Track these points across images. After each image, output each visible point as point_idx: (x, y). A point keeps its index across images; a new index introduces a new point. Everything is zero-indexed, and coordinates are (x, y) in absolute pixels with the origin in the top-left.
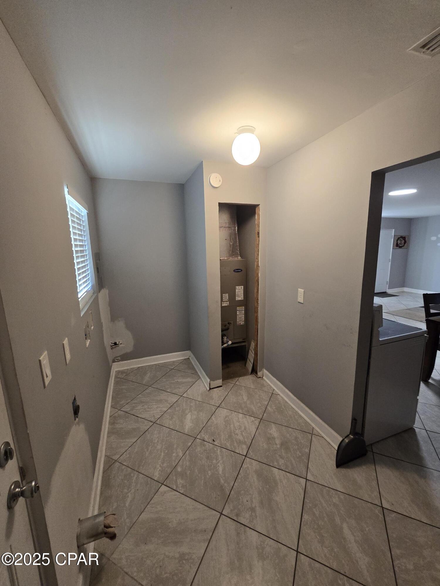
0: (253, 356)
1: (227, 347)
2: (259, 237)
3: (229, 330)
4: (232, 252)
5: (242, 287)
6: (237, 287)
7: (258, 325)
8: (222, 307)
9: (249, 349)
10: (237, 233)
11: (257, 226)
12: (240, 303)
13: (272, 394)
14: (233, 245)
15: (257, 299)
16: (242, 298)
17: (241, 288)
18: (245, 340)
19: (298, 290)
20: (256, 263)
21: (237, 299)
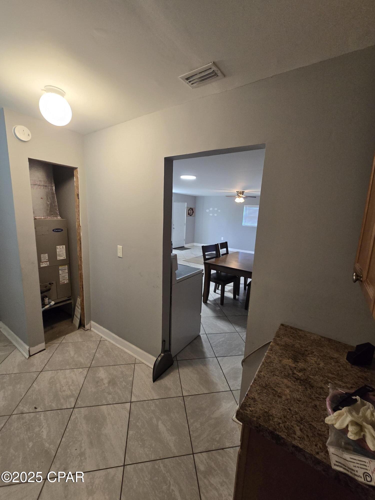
0: (80, 311)
1: (48, 309)
2: (79, 198)
3: (51, 291)
4: (51, 211)
5: (64, 246)
6: (58, 247)
7: (83, 282)
8: (40, 269)
9: (75, 305)
10: (54, 192)
11: (76, 188)
12: (62, 263)
13: (100, 342)
14: (51, 204)
15: (80, 257)
16: (64, 257)
17: (63, 248)
18: (71, 298)
19: (117, 247)
20: (77, 223)
21: (59, 258)
